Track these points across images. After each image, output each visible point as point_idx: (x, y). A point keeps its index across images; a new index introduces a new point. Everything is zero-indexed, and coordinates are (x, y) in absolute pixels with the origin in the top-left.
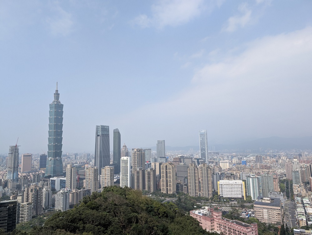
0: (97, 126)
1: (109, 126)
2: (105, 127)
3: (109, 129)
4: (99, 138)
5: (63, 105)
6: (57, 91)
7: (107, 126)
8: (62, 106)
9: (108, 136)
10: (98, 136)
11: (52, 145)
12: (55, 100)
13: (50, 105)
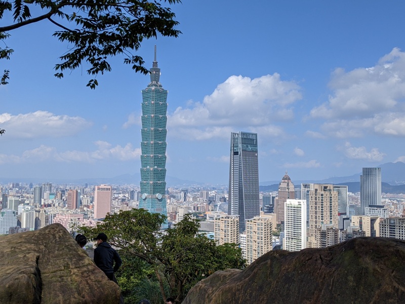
0: (234, 134)
1: (256, 135)
2: (250, 137)
3: (256, 140)
4: (237, 157)
7: (252, 134)
9: (254, 154)
10: (236, 153)
11: (148, 170)
12: (152, 81)
13: (144, 92)
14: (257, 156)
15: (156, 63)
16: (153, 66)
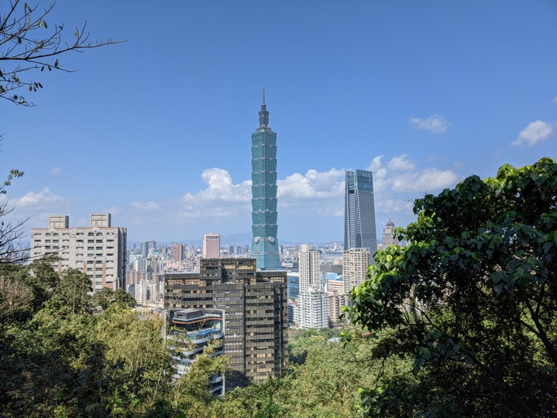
0: (348, 173)
1: (371, 173)
2: (365, 175)
3: (371, 178)
4: (353, 196)
5: (275, 135)
7: (368, 172)
9: (371, 192)
10: (351, 192)
11: (259, 213)
12: (261, 124)
13: (253, 136)
15: (265, 106)
16: (263, 109)
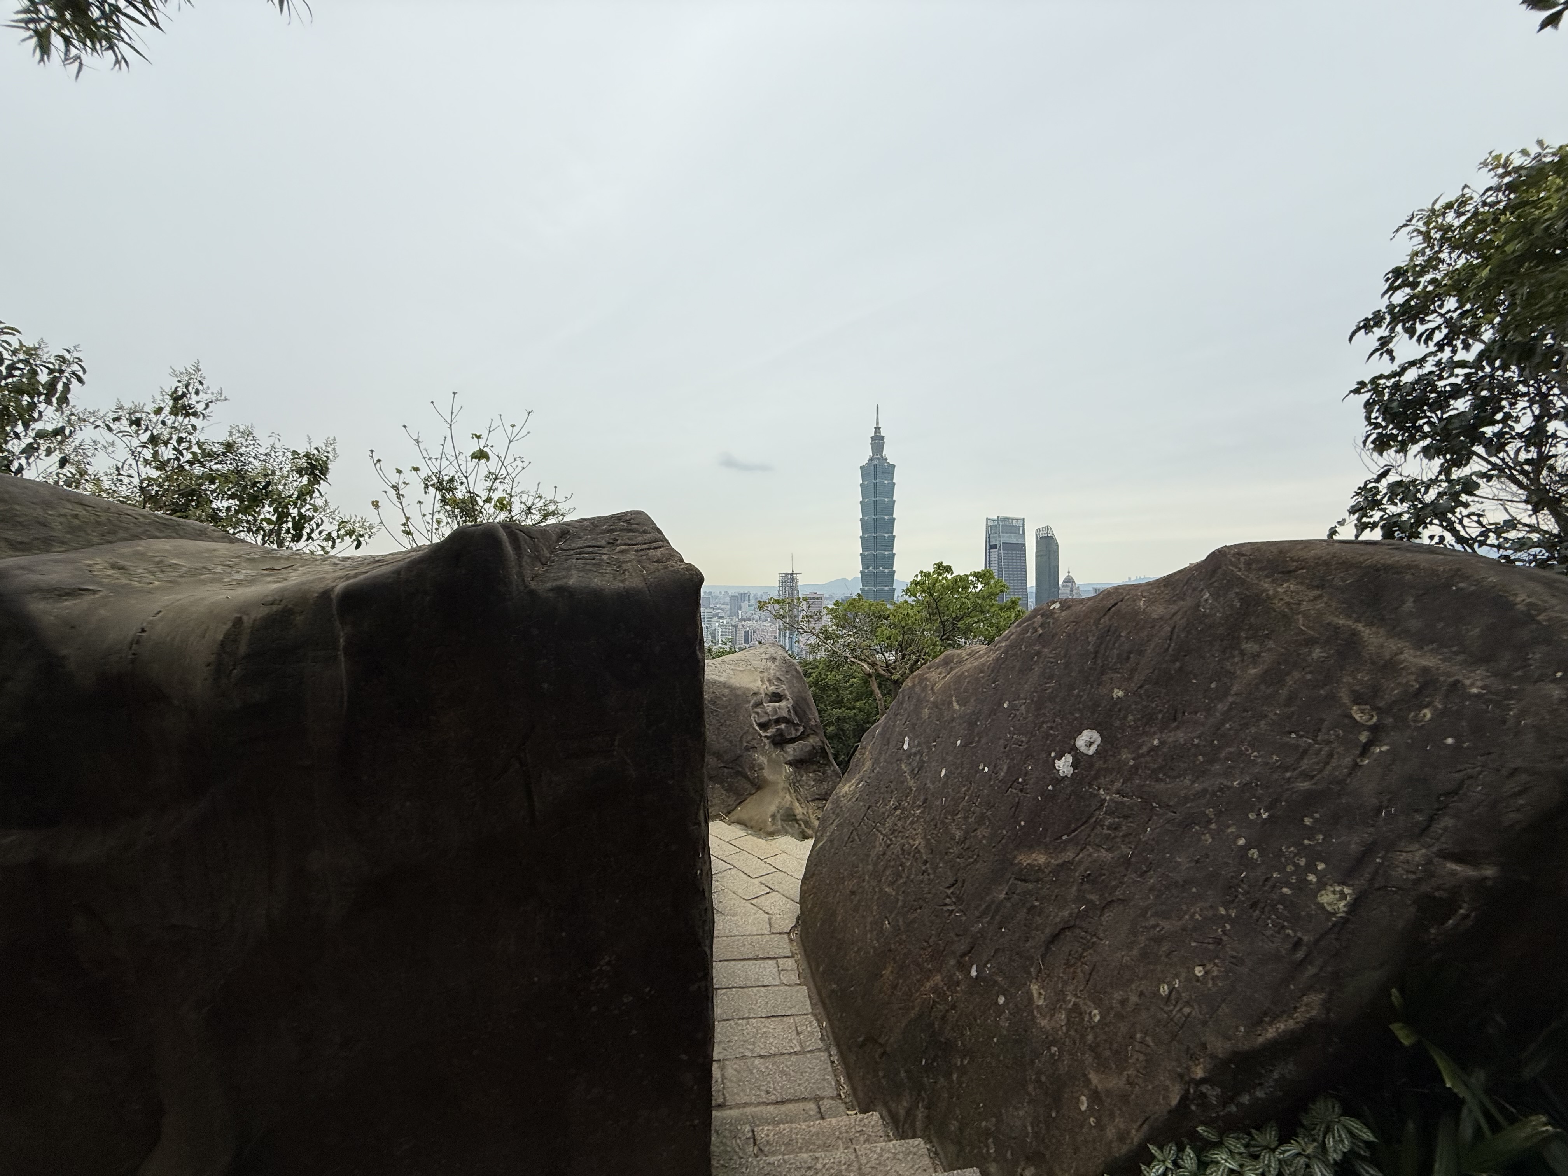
1: (1023, 520)
3: (1024, 527)
4: (994, 552)
5: (894, 466)
6: (878, 429)
7: (1018, 519)
8: (890, 470)
9: (1022, 547)
10: (994, 547)
11: (870, 572)
12: (873, 453)
13: (863, 469)
14: (1025, 550)
16: (875, 432)
